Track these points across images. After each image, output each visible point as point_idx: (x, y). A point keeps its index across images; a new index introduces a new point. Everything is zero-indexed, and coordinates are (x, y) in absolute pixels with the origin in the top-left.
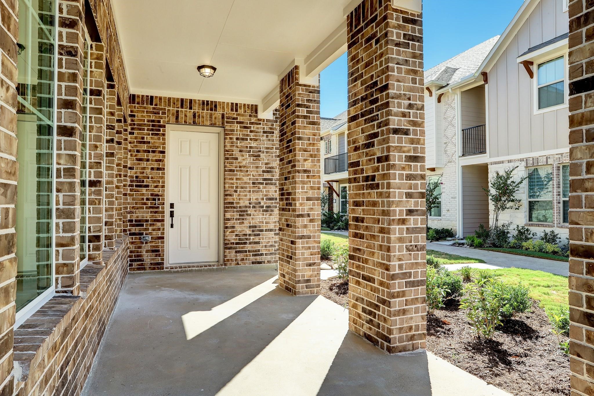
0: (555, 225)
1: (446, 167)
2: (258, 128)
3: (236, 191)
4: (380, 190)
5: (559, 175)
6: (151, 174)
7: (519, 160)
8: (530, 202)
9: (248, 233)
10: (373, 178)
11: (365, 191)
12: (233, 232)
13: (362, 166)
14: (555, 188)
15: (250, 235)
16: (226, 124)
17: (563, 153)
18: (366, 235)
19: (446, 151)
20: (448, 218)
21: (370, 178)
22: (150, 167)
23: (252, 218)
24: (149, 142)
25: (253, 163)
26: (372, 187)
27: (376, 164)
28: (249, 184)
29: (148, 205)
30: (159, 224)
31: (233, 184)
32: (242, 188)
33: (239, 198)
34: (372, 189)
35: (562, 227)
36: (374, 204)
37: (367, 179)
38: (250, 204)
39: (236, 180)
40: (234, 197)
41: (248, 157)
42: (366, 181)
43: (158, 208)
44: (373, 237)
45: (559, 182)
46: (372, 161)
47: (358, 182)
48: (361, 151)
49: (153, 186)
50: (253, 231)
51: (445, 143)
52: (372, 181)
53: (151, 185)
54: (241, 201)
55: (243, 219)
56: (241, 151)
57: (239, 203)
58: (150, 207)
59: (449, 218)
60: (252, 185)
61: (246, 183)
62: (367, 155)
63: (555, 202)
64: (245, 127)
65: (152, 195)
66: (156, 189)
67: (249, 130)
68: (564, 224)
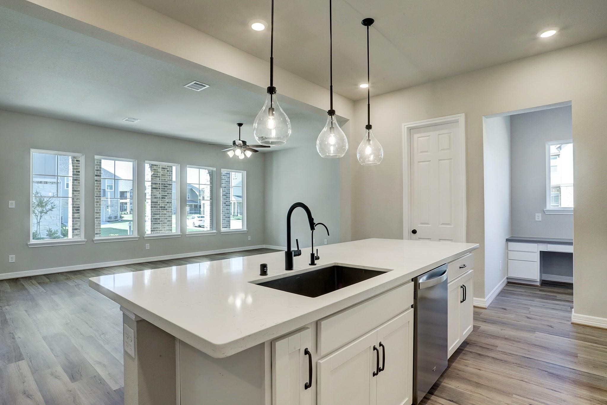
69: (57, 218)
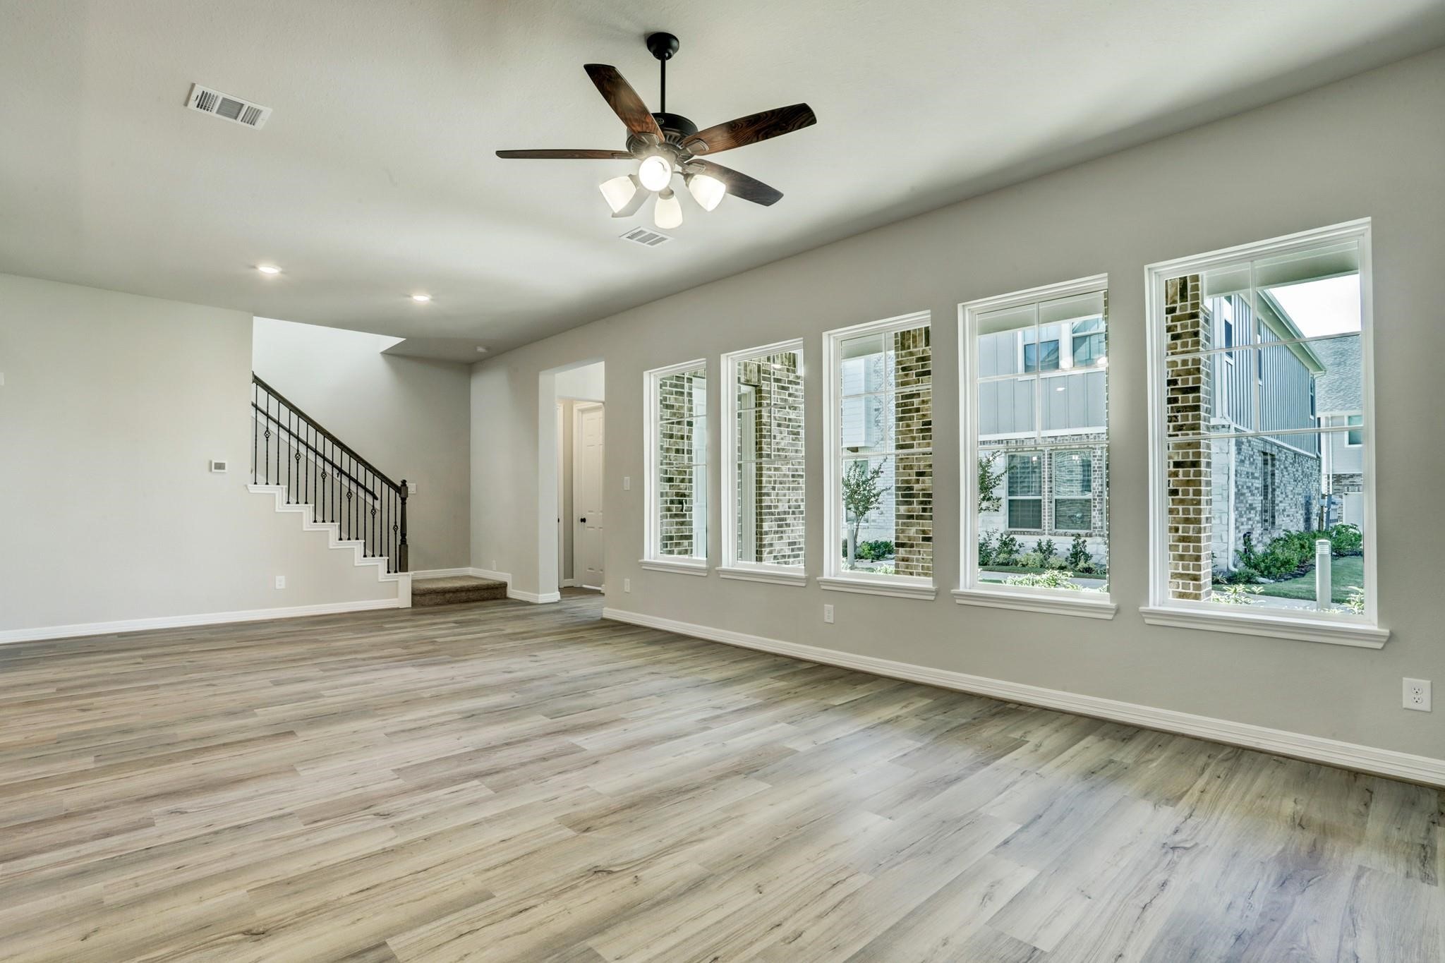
0: (1046, 532)
1: (877, 446)
2: (796, 390)
3: (774, 488)
5: (1050, 464)
6: (676, 460)
7: (996, 442)
8: (1010, 501)
9: (786, 554)
12: (770, 552)
14: (1046, 483)
15: (789, 556)
16: (762, 382)
17: (1057, 436)
19: (877, 422)
20: (880, 524)
22: (674, 447)
23: (792, 531)
24: (673, 406)
25: (793, 445)
28: (788, 476)
29: (672, 511)
30: (686, 542)
31: (771, 477)
32: (781, 483)
33: (778, 500)
35: (1055, 535)
38: (789, 508)
39: (774, 471)
40: (772, 497)
41: (786, 435)
43: (684, 516)
45: (1051, 474)
49: (678, 480)
50: (793, 550)
51: (876, 410)
53: (676, 478)
54: (780, 504)
55: (782, 532)
56: (779, 425)
57: (776, 507)
58: (676, 515)
59: (883, 524)
60: (791, 479)
61: (785, 475)
63: (1046, 501)
64: (783, 388)
65: (677, 495)
66: (682, 485)
67: (787, 392)
68: (1057, 530)
69: (1223, 520)
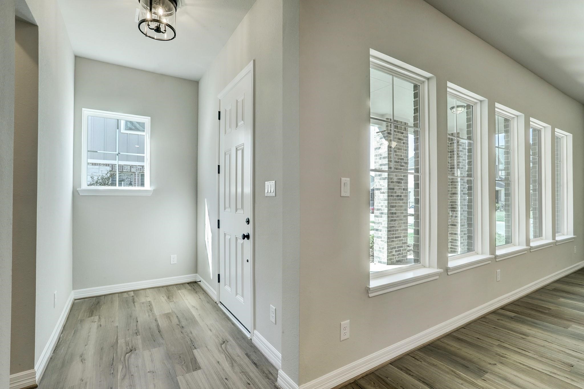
4: (404, 201)
10: (401, 196)
11: (397, 201)
13: (396, 190)
18: (397, 219)
21: (399, 196)
26: (400, 199)
27: (402, 191)
34: (400, 200)
36: (401, 206)
37: (398, 196)
42: (398, 197)
44: (401, 220)
46: (401, 189)
47: (393, 197)
48: (395, 184)
52: (400, 197)
62: (398, 186)
